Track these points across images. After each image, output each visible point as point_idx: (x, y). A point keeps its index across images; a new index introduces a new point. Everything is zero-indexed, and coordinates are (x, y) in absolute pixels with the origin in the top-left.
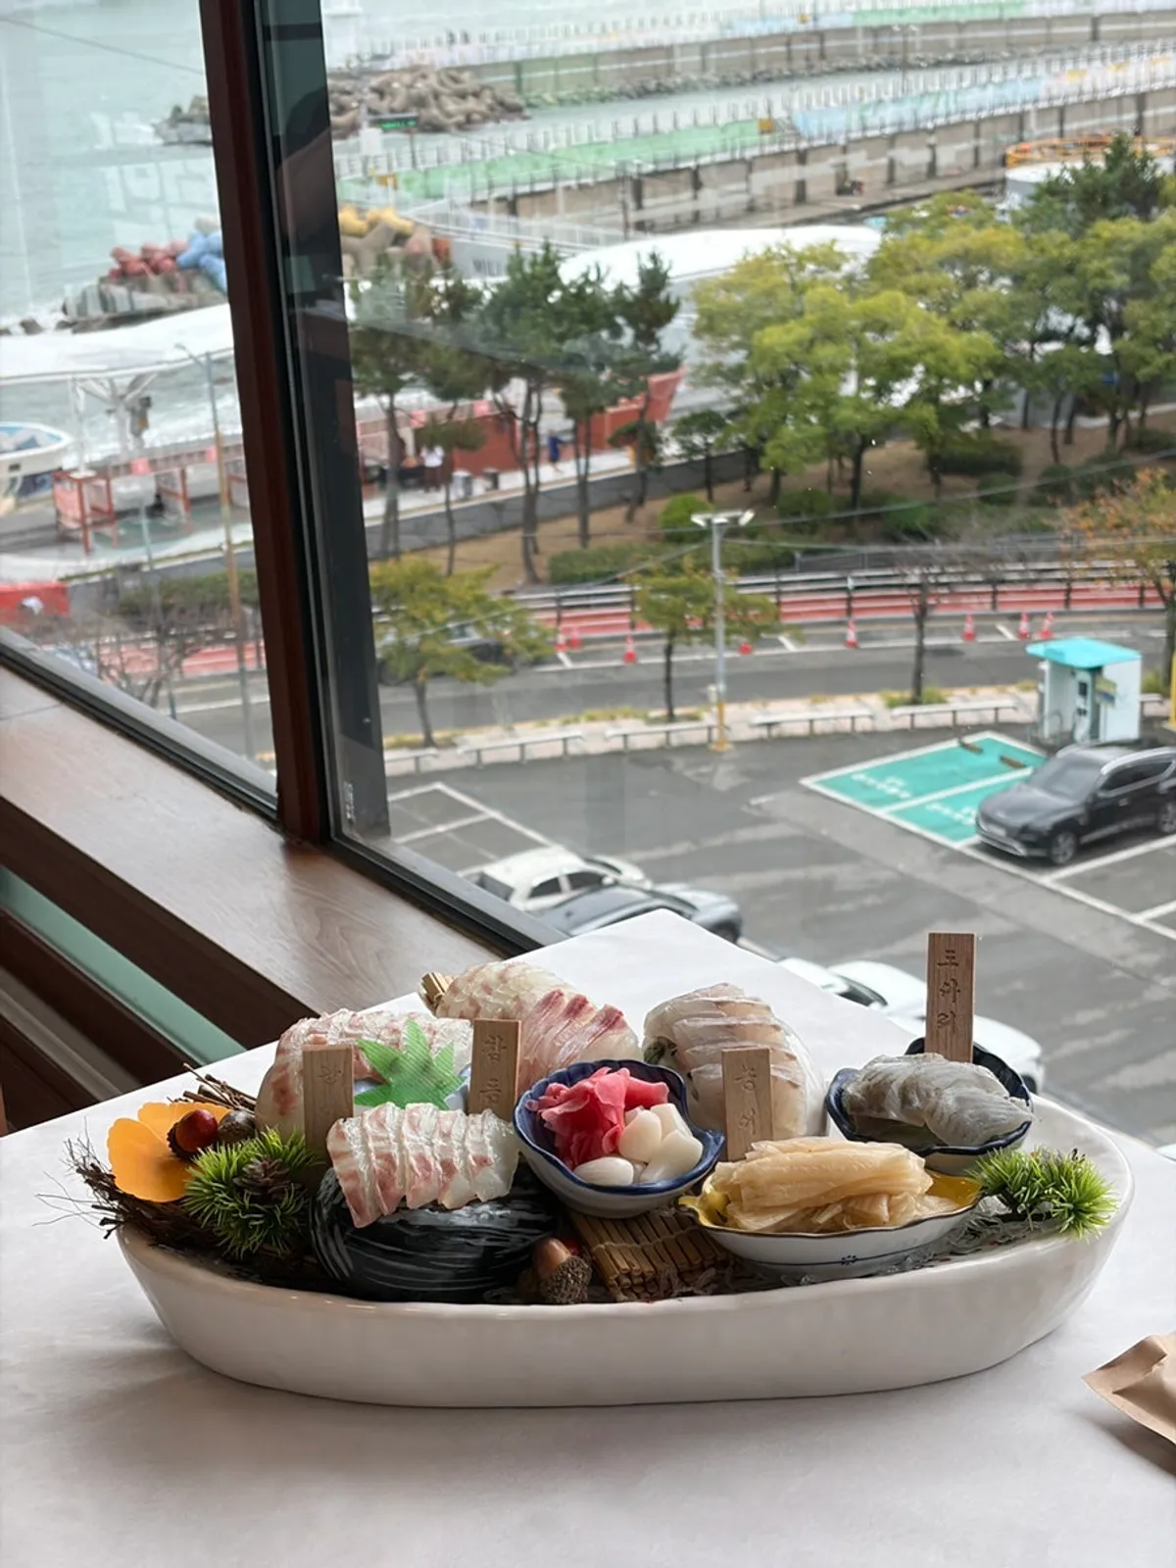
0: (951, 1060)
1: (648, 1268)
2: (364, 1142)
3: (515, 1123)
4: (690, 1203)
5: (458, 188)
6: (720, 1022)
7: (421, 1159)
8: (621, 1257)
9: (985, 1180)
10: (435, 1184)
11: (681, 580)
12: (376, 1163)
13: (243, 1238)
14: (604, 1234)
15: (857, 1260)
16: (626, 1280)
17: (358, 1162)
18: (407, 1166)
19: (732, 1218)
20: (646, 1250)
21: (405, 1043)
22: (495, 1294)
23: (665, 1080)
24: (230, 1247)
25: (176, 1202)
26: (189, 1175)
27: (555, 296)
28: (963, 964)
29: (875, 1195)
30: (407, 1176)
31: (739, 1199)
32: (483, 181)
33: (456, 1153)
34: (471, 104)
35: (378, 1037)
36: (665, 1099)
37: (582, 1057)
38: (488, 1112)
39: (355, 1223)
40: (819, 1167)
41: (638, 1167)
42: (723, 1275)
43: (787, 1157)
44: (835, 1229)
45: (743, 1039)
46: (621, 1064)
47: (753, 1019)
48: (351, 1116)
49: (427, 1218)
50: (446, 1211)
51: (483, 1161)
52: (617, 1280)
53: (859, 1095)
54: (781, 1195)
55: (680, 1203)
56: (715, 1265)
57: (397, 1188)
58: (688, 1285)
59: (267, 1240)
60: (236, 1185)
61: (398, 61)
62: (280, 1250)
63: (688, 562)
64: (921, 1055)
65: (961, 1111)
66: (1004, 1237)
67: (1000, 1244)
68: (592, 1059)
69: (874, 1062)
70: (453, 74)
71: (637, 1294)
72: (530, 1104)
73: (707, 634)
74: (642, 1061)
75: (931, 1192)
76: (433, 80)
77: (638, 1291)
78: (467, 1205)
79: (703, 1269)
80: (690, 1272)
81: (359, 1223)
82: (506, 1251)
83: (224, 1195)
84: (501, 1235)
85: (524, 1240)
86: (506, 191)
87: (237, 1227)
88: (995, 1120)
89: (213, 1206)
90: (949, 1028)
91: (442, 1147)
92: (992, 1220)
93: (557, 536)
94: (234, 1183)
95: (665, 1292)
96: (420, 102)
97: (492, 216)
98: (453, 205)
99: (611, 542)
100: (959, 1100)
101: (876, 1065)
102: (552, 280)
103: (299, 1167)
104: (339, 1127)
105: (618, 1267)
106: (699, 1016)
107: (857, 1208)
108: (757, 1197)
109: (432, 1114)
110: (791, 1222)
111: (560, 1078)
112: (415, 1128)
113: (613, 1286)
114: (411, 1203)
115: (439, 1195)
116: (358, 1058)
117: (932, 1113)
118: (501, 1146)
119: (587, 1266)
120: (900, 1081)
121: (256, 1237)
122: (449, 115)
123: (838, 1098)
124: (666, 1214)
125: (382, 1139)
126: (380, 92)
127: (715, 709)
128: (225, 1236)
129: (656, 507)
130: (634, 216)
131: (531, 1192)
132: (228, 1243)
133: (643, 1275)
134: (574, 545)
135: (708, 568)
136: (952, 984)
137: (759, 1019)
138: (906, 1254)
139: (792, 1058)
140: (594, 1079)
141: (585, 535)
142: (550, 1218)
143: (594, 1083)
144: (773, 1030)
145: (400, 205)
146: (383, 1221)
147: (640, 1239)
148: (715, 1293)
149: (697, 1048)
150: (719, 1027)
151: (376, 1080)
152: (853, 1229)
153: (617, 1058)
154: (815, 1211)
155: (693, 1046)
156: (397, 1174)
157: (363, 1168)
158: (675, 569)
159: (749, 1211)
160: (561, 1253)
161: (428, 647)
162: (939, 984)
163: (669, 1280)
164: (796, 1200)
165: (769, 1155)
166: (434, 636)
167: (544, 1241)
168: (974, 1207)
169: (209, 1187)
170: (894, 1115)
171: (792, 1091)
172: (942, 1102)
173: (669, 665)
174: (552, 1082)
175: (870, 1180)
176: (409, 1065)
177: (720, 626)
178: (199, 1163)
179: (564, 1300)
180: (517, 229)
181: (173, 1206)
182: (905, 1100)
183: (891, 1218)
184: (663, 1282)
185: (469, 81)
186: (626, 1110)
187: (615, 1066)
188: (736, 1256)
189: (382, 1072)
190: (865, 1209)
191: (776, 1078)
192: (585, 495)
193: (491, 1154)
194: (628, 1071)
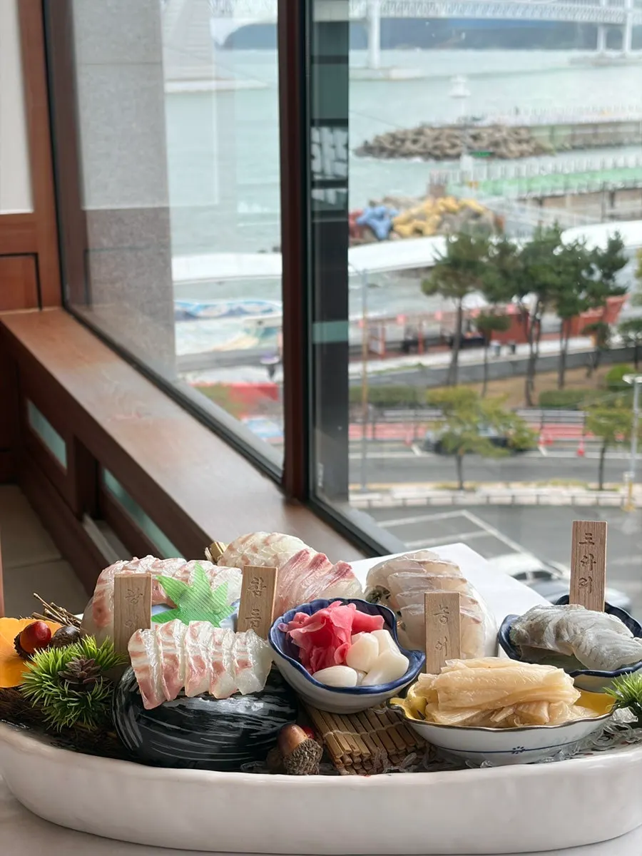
0: (589, 609)
1: (365, 751)
2: (156, 646)
3: (270, 638)
4: (398, 702)
5: (511, 191)
6: (422, 575)
7: (198, 659)
8: (346, 741)
9: (619, 696)
10: (208, 679)
11: (614, 412)
12: (164, 661)
13: (62, 717)
14: (333, 725)
15: (524, 750)
16: (348, 759)
17: (150, 660)
18: (187, 665)
19: (430, 715)
20: (364, 737)
21: (193, 580)
22: (250, 766)
23: (381, 614)
24: (53, 722)
25: (16, 688)
26: (26, 668)
27: (558, 251)
28: (598, 544)
29: (539, 702)
30: (187, 671)
31: (436, 701)
32: (525, 187)
33: (225, 657)
34: (525, 147)
35: (174, 575)
36: (382, 627)
37: (322, 596)
38: (250, 631)
39: (145, 705)
40: (497, 680)
41: (361, 675)
42: (421, 759)
43: (473, 671)
44: (507, 726)
45: (439, 587)
46: (350, 601)
47: (446, 574)
48: (149, 628)
49: (201, 704)
50: (214, 699)
51: (244, 664)
52: (342, 758)
53: (524, 631)
54: (469, 698)
55: (391, 703)
56: (416, 750)
57: (177, 681)
58: (394, 765)
59: (80, 718)
60: (60, 677)
61: (487, 122)
62: (89, 726)
63: (619, 402)
64: (569, 605)
65: (600, 646)
66: (631, 739)
67: (629, 744)
68: (328, 598)
69: (534, 609)
70: (516, 130)
71: (356, 770)
72: (282, 626)
73: (627, 444)
74: (364, 601)
75: (578, 703)
76: (504, 134)
77: (357, 768)
78: (231, 696)
79: (406, 753)
80: (397, 755)
81: (148, 705)
82: (258, 734)
83: (50, 683)
84: (254, 720)
85: (273, 726)
86: (538, 194)
87: (59, 707)
88: (625, 653)
89: (43, 692)
90: (587, 589)
91: (214, 653)
92: (624, 726)
93: (546, 382)
94: (59, 675)
95: (377, 769)
96: (496, 144)
97: (529, 206)
98: (508, 200)
99: (577, 388)
100: (598, 637)
101: (537, 610)
102: (557, 242)
103: (108, 666)
104: (138, 635)
105: (343, 749)
106: (406, 571)
107: (525, 711)
108: (450, 700)
109: (209, 628)
110: (475, 719)
111: (304, 610)
112: (194, 637)
113: (338, 763)
114: (187, 693)
115: (211, 687)
116: (157, 588)
117: (579, 645)
118: (260, 656)
119: (319, 747)
120: (555, 622)
121: (72, 715)
122: (511, 152)
123: (507, 635)
124: (379, 712)
125: (169, 644)
126: (475, 138)
127: (627, 487)
128: (49, 715)
129: (604, 371)
130: (609, 211)
131: (279, 690)
132: (51, 720)
133: (361, 756)
134: (555, 387)
135: (630, 406)
136: (590, 557)
137: (450, 574)
138: (559, 748)
139: (474, 602)
140: (330, 609)
141: (562, 382)
142: (293, 711)
143: (330, 611)
144: (460, 582)
145: (480, 198)
146: (166, 705)
147: (359, 728)
148: (416, 771)
149: (406, 593)
150: (422, 579)
151: (170, 605)
152: (520, 726)
153: (346, 598)
154: (492, 713)
155: (402, 592)
156: (179, 670)
157: (153, 663)
158: (611, 405)
159: (443, 710)
160: (300, 736)
161: (466, 435)
162: (580, 556)
163: (381, 761)
164: (480, 702)
165: (459, 669)
166: (470, 431)
167: (287, 727)
168: (611, 715)
169: (39, 677)
170: (550, 646)
171: (475, 625)
172: (585, 638)
173: (602, 460)
174: (298, 611)
175: (534, 691)
176: (195, 595)
177: (634, 440)
178: (34, 659)
179: (301, 772)
180: (542, 214)
181: (13, 691)
182: (558, 635)
183: (551, 720)
184: (376, 761)
185: (524, 134)
186: (352, 635)
187: (346, 602)
188: (431, 744)
189: (174, 600)
190: (531, 713)
191: (463, 615)
192: (563, 360)
193: (251, 659)
194: (355, 606)
